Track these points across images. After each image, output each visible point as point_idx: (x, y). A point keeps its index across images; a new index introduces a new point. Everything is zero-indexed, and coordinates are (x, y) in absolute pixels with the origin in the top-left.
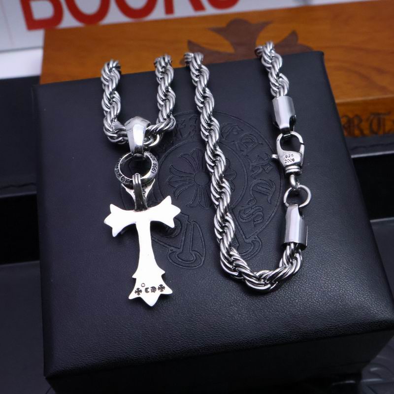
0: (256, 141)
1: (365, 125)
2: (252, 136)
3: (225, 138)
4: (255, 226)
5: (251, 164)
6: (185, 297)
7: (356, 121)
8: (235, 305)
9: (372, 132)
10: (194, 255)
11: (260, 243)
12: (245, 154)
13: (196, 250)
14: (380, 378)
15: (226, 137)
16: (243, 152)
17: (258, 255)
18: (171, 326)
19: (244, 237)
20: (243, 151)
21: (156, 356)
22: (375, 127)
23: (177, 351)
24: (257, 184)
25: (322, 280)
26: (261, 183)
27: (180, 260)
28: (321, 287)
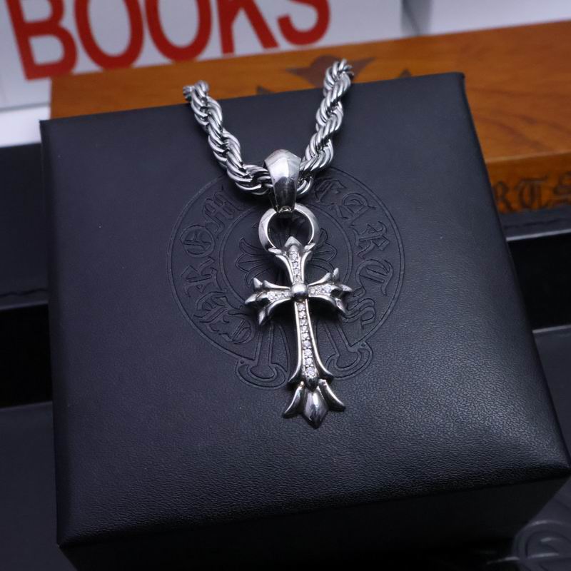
0: (365, 204)
1: (512, 196)
2: (360, 196)
3: (320, 198)
4: (363, 327)
5: (358, 238)
6: (261, 431)
7: (500, 191)
8: (334, 442)
9: (524, 205)
10: (274, 370)
11: (371, 352)
12: (349, 223)
13: (278, 361)
14: (557, 552)
15: (322, 198)
16: (347, 220)
17: (367, 370)
18: (240, 472)
19: (347, 344)
20: (346, 218)
21: (219, 515)
22: (527, 199)
23: (249, 508)
24: (367, 267)
25: (459, 406)
26: (372, 265)
27: (255, 377)
28: (458, 416)
